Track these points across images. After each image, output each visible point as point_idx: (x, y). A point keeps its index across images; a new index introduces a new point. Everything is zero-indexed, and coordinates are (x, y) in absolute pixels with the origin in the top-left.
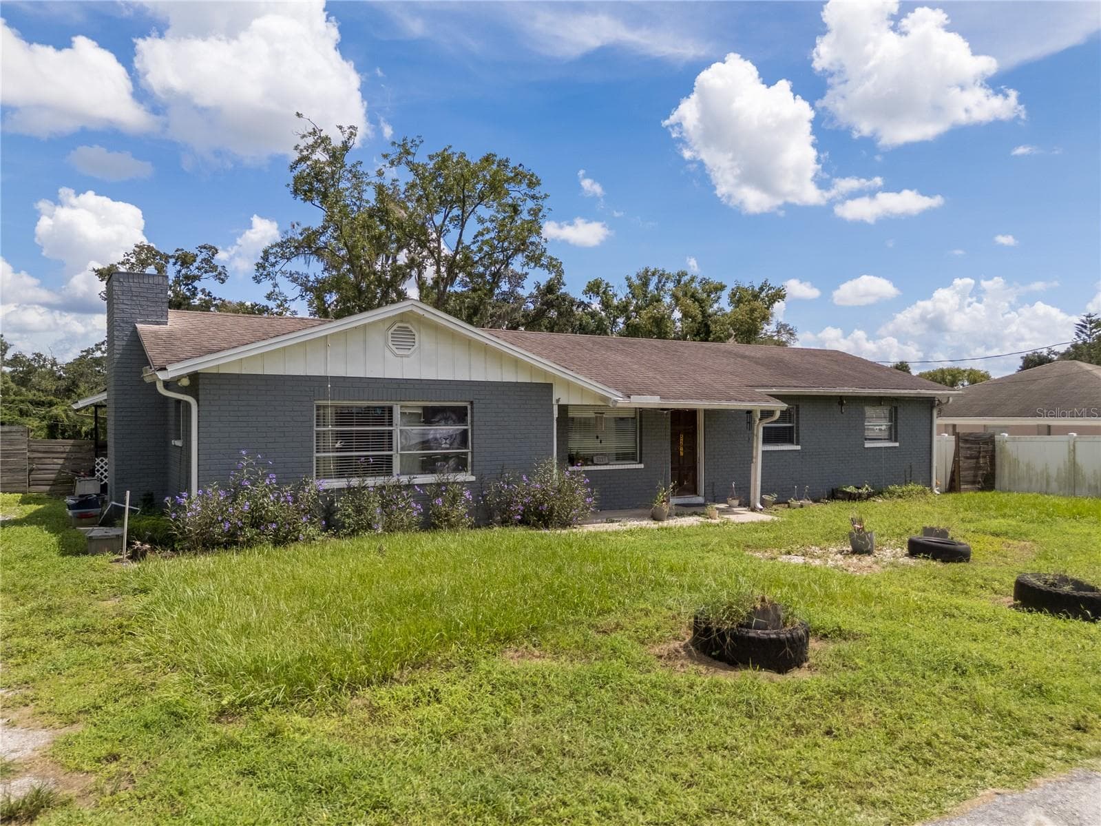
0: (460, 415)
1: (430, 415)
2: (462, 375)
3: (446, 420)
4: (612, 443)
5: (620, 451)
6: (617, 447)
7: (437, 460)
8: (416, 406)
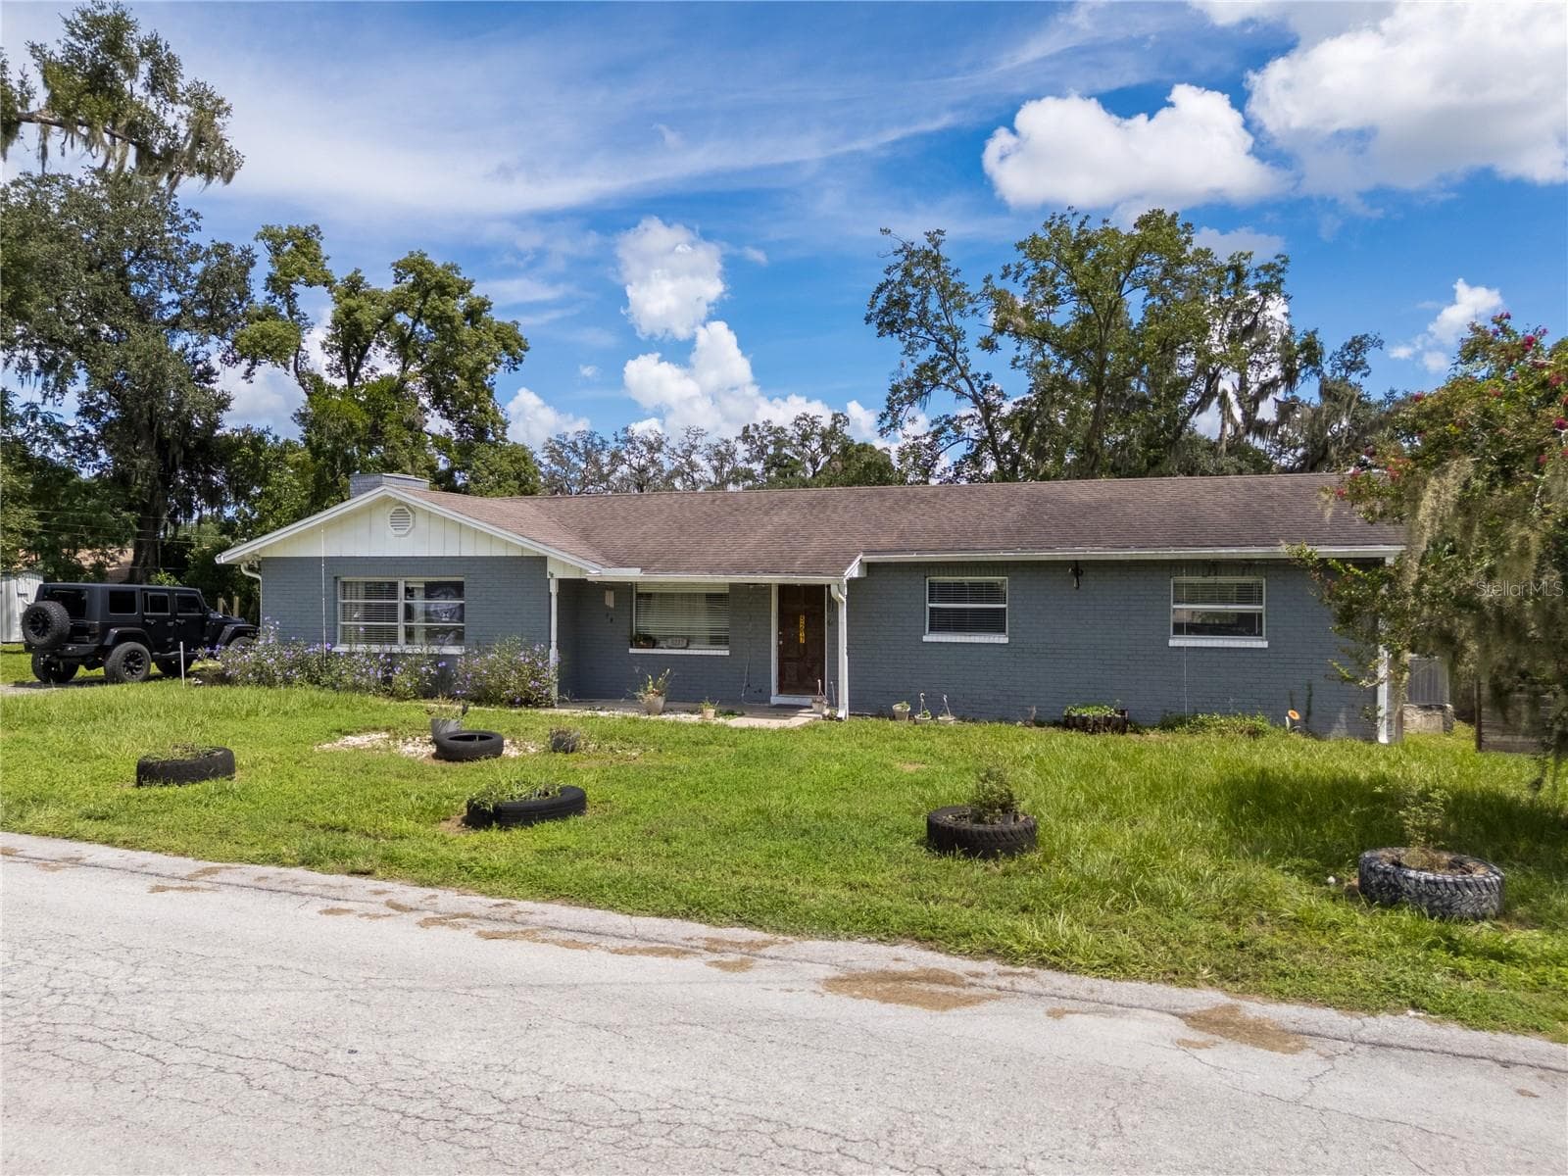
0: (457, 589)
1: (432, 590)
2: (452, 551)
3: (447, 595)
4: (702, 623)
5: (715, 634)
6: (712, 630)
7: (438, 632)
8: (418, 582)
